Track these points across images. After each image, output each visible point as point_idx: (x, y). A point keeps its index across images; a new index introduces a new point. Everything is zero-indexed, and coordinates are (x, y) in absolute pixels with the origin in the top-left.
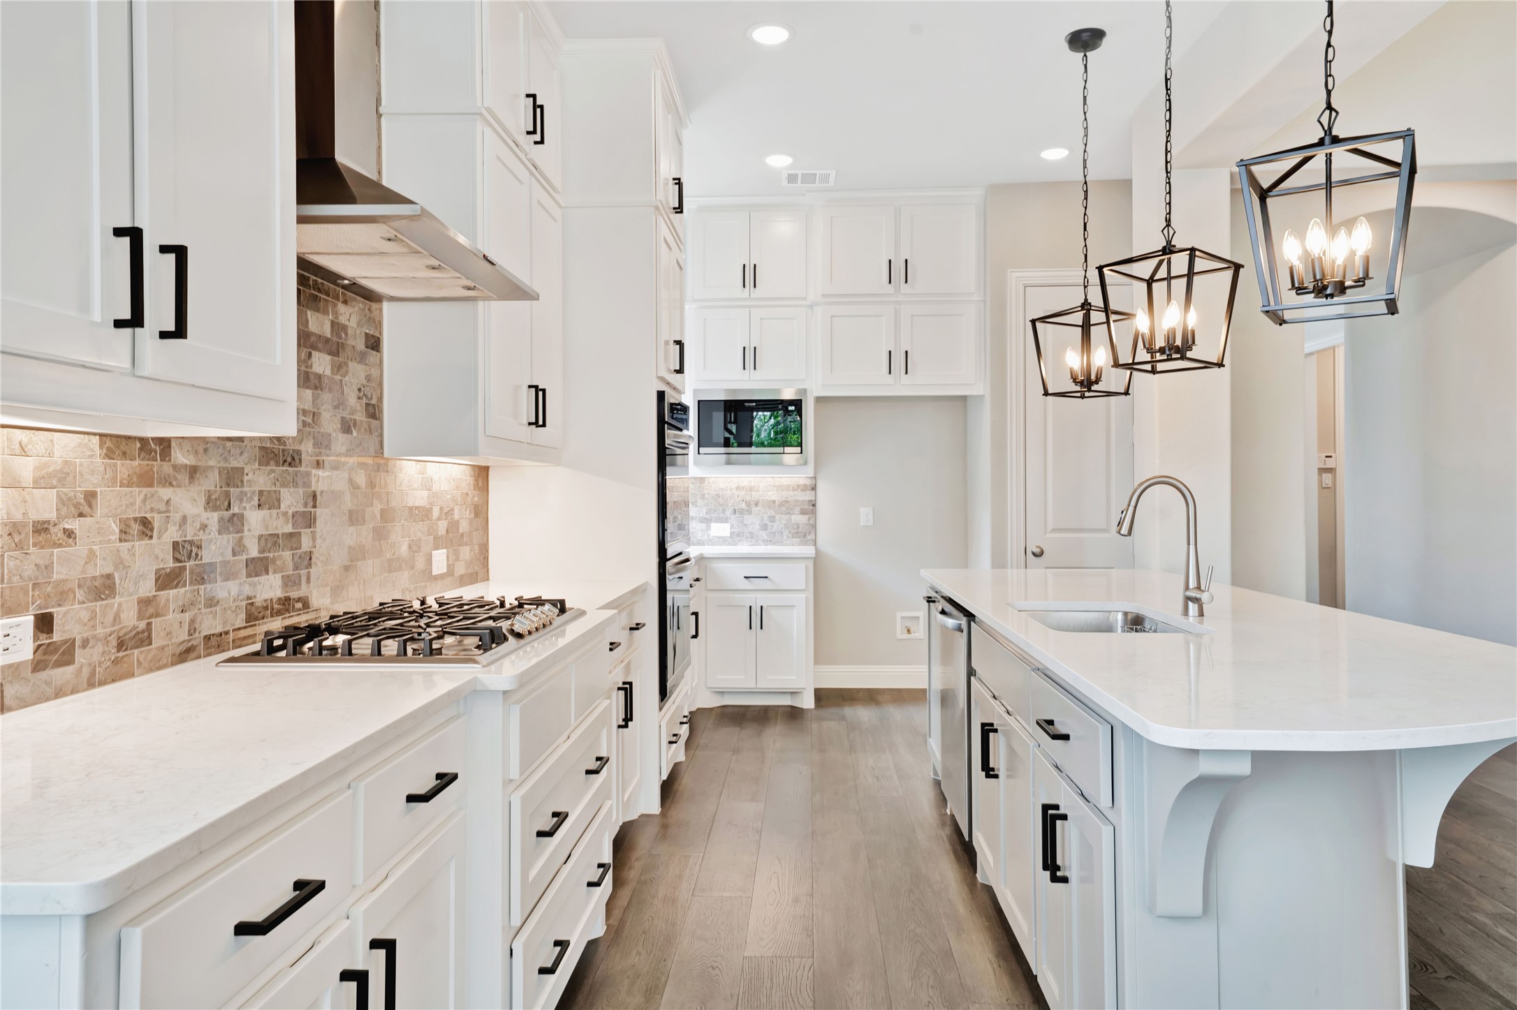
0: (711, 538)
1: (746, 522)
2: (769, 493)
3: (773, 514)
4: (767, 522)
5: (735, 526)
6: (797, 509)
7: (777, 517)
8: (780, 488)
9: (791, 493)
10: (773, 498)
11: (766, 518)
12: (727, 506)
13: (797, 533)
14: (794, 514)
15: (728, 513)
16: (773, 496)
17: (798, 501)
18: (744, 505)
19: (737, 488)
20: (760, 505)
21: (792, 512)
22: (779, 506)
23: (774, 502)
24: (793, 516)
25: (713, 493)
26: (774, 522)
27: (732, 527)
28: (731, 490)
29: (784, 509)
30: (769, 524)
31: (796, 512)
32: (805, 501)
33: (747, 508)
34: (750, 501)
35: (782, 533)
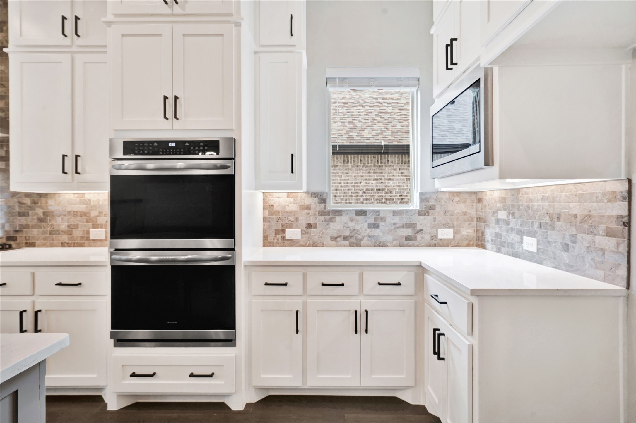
0: (524, 251)
1: (549, 239)
2: (571, 205)
3: (574, 233)
4: (568, 242)
5: (541, 242)
6: (602, 228)
7: (579, 236)
8: (581, 198)
9: (595, 204)
10: (575, 212)
11: (567, 236)
12: (535, 219)
13: (602, 263)
14: (599, 234)
15: (536, 225)
16: (575, 208)
17: (603, 216)
18: (547, 219)
19: (542, 199)
20: (562, 219)
21: (595, 232)
22: (581, 223)
23: (576, 216)
24: (597, 237)
25: (525, 204)
26: (575, 242)
27: (538, 243)
28: (538, 200)
29: (586, 226)
30: (571, 244)
31: (601, 232)
32: (612, 216)
33: (550, 222)
34: (553, 214)
35: (583, 258)
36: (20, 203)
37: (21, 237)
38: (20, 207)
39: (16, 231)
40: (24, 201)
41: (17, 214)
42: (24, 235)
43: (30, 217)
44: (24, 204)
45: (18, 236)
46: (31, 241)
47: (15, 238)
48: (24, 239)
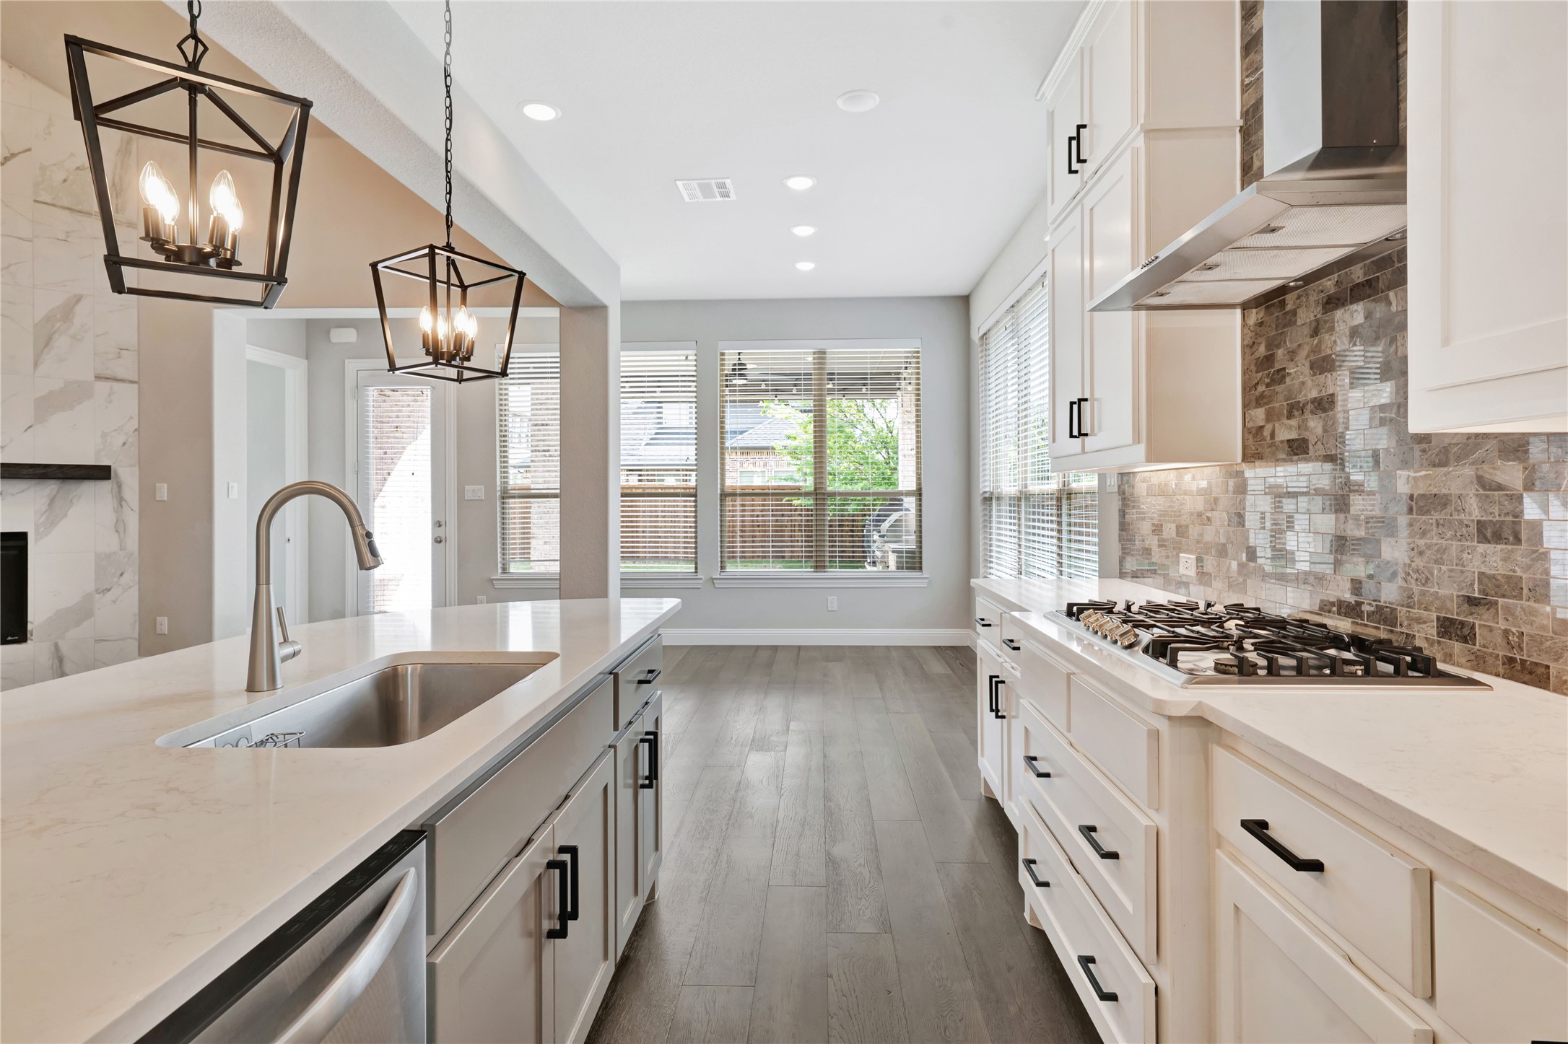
36: (1480, 480)
37: (1491, 629)
38: (1483, 499)
39: (1472, 602)
40: (1500, 478)
41: (1473, 529)
42: (1502, 625)
43: (1524, 546)
44: (1500, 487)
45: (1480, 620)
46: (1531, 655)
47: (1466, 631)
48: (1499, 640)
